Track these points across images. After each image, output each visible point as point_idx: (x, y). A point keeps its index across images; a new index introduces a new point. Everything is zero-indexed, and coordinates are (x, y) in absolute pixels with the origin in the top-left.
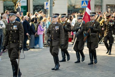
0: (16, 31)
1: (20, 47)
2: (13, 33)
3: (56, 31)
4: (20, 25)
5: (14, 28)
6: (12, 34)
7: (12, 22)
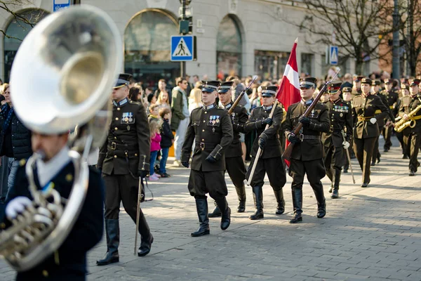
0: (129, 128)
1: (143, 169)
2: (121, 132)
3: (212, 127)
4: (141, 111)
5: (123, 119)
6: (117, 135)
7: (118, 104)
